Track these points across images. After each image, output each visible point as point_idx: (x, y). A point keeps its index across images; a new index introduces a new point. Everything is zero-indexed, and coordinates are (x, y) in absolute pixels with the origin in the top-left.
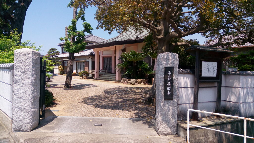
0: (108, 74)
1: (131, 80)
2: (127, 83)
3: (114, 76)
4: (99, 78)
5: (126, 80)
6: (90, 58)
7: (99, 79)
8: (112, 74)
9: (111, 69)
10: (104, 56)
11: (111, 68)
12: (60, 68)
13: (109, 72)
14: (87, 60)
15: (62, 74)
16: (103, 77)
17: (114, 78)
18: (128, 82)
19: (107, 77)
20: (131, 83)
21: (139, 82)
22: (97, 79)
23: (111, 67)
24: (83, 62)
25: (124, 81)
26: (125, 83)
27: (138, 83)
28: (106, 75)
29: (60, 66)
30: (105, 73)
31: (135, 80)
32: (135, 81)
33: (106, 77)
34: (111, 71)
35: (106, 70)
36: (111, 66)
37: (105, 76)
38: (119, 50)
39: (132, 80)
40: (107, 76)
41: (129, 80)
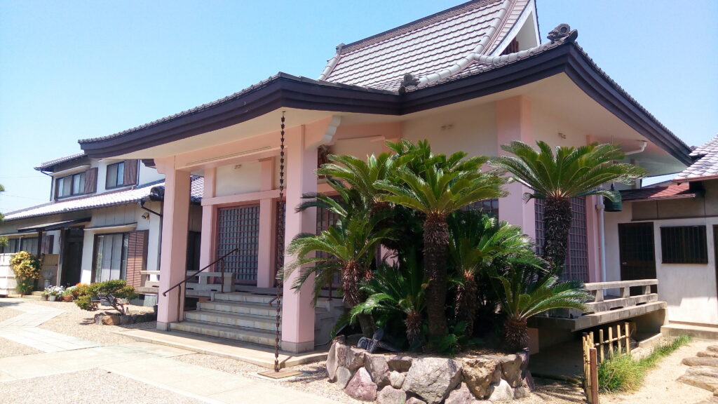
0: (237, 297)
1: (409, 364)
2: (380, 387)
3: (274, 313)
4: (185, 320)
5: (365, 363)
6: (152, 215)
7: (182, 327)
8: (256, 299)
9: (255, 268)
10: (219, 201)
11: (256, 262)
12: (20, 262)
13: (245, 283)
14: (142, 225)
15: (29, 293)
16: (204, 317)
17: (273, 327)
18: (386, 382)
19: (231, 314)
20: (410, 394)
21: (480, 381)
22: (168, 330)
23: (256, 256)
24: (124, 235)
25: (354, 370)
26: (361, 391)
27: (472, 391)
28: (221, 302)
29: (18, 255)
30: (218, 287)
31: (442, 362)
32: (448, 377)
33: (223, 314)
34: (255, 275)
35: (228, 275)
36: (256, 249)
37: (219, 307)
38: (305, 152)
39: (416, 362)
40: (227, 308)
41: (392, 366)
